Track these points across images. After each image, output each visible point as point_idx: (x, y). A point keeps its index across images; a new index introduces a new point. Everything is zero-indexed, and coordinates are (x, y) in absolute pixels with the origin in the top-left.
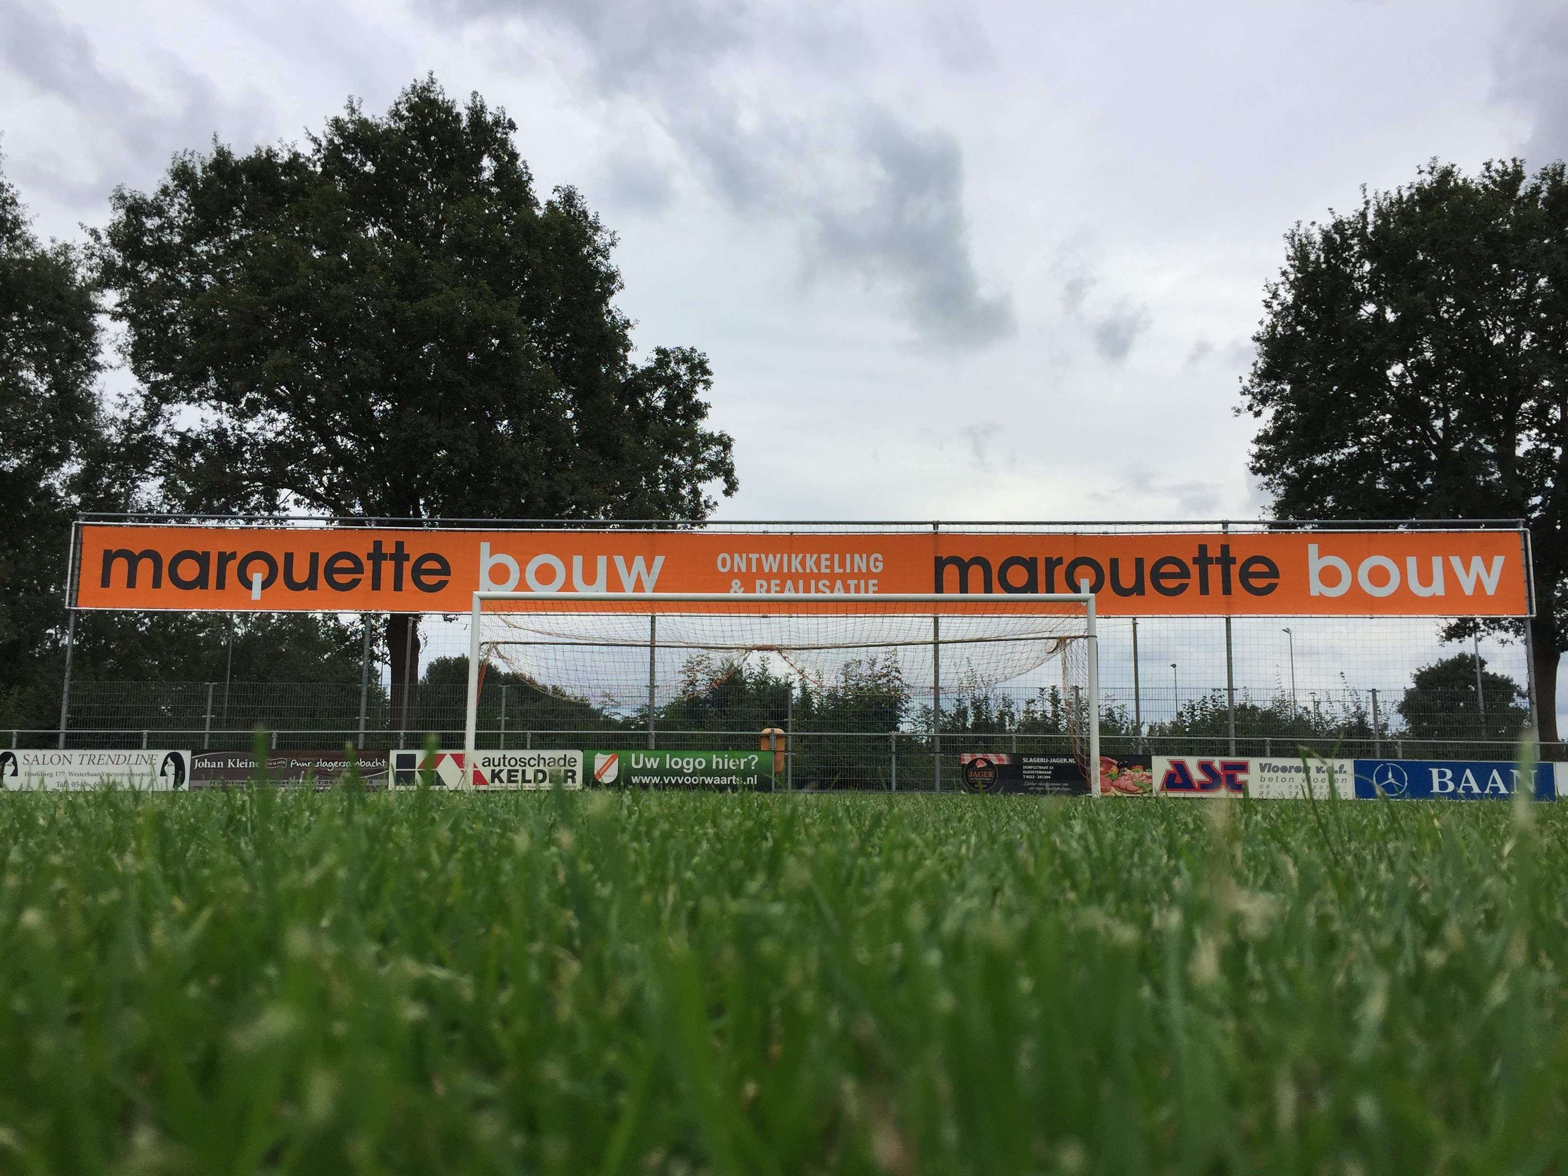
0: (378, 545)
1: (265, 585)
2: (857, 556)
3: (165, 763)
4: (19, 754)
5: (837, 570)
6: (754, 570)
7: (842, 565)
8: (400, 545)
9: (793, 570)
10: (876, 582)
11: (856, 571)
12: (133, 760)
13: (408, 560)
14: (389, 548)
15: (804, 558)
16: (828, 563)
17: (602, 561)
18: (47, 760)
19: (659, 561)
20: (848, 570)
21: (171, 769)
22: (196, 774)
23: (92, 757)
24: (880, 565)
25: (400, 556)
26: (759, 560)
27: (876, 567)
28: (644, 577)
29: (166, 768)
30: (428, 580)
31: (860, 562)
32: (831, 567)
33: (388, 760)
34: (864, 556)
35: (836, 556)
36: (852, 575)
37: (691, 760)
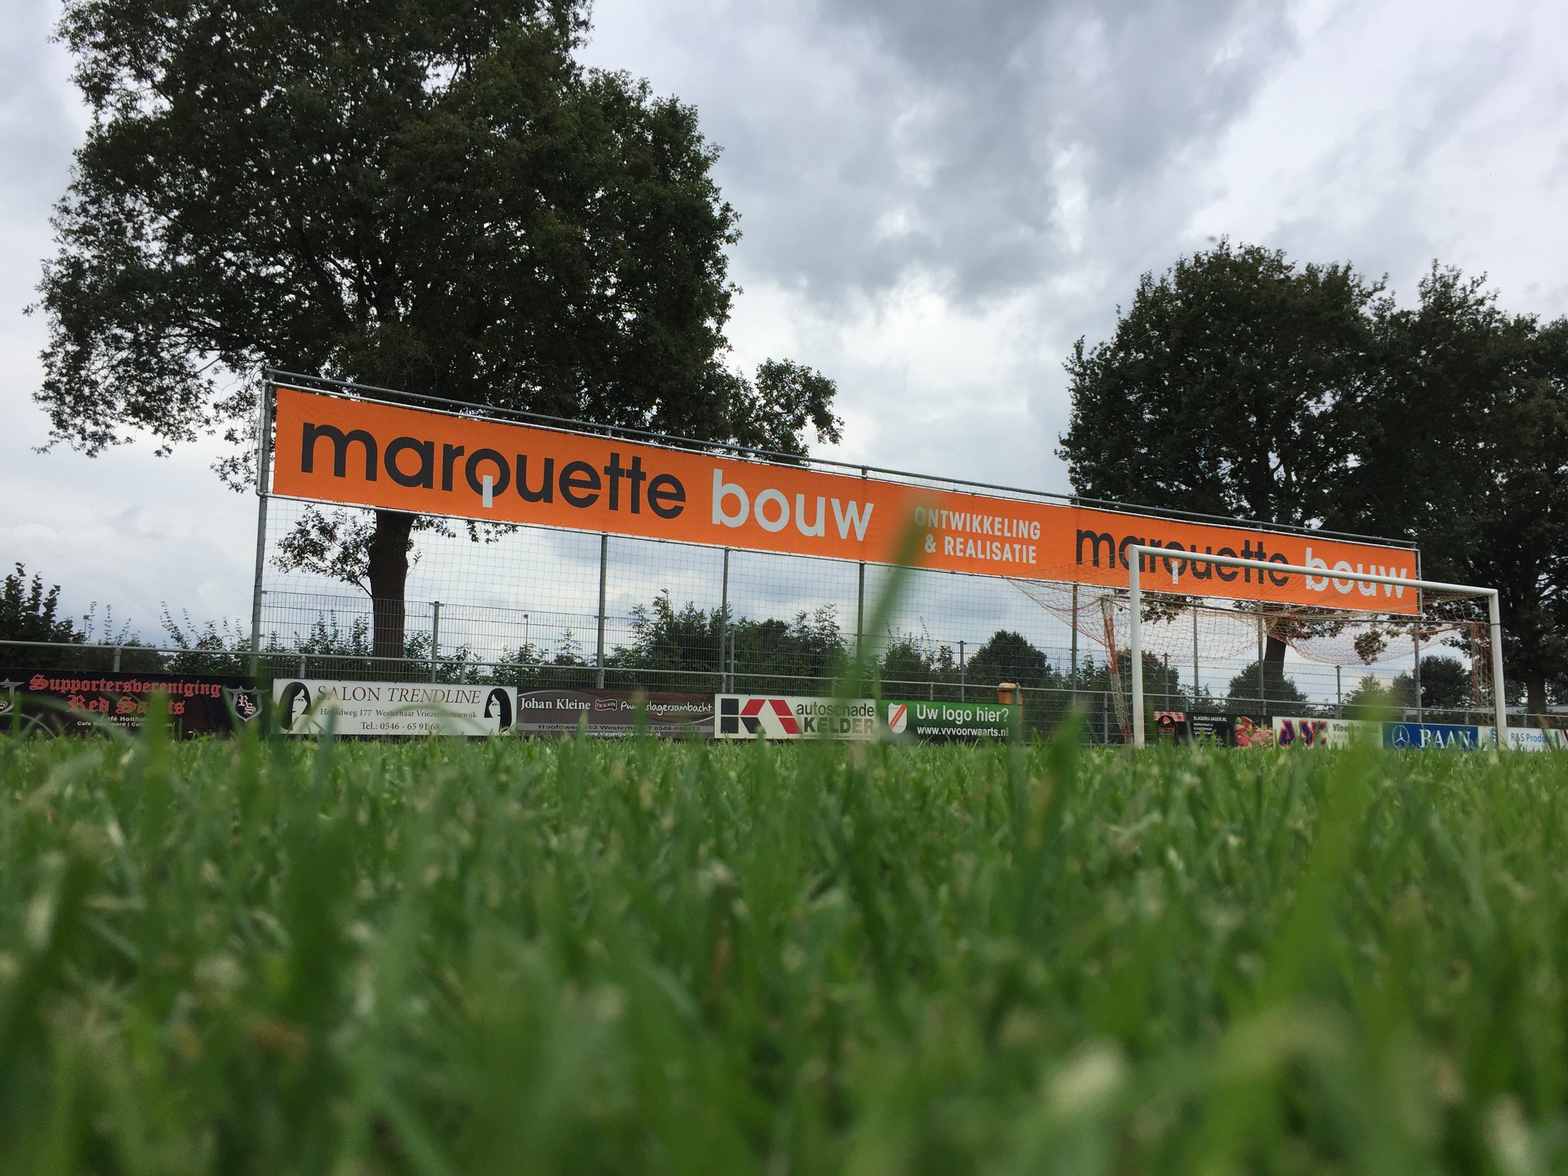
0: (615, 458)
1: (498, 490)
2: (1021, 522)
3: (489, 701)
4: (313, 686)
5: (1007, 534)
6: (944, 527)
7: (1010, 530)
8: (637, 461)
9: (974, 531)
10: (1034, 548)
11: (1020, 536)
12: (453, 696)
13: (644, 479)
14: (626, 464)
15: (982, 519)
16: (1000, 526)
17: (821, 502)
18: (349, 695)
19: (869, 507)
20: (1014, 535)
21: (495, 710)
22: (526, 715)
23: (405, 692)
24: (1038, 532)
25: (636, 475)
26: (948, 517)
27: (1035, 534)
28: (856, 522)
29: (491, 707)
30: (665, 504)
31: (1023, 528)
32: (1001, 530)
33: (713, 705)
34: (1027, 522)
35: (1006, 520)
36: (1017, 540)
37: (961, 712)
